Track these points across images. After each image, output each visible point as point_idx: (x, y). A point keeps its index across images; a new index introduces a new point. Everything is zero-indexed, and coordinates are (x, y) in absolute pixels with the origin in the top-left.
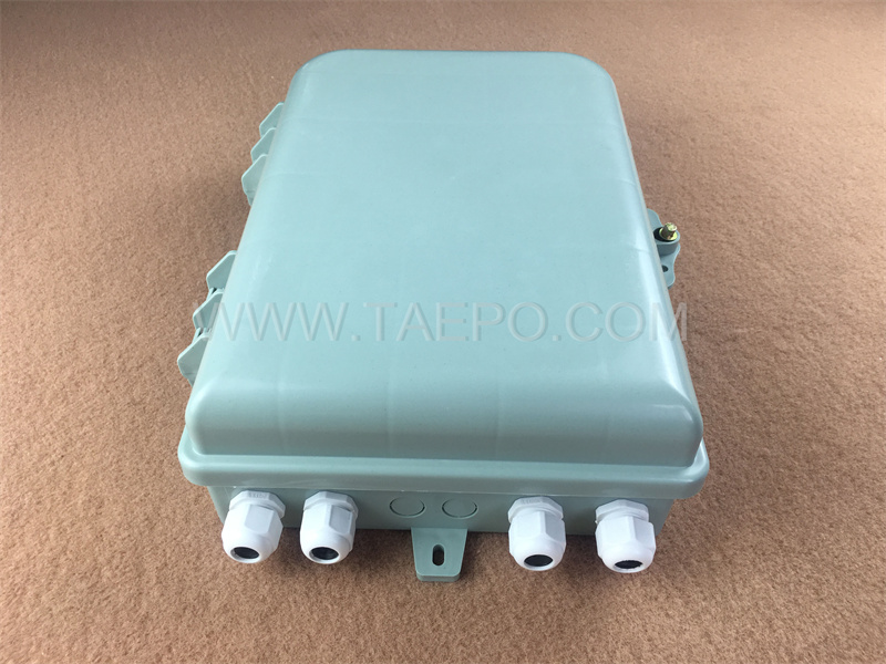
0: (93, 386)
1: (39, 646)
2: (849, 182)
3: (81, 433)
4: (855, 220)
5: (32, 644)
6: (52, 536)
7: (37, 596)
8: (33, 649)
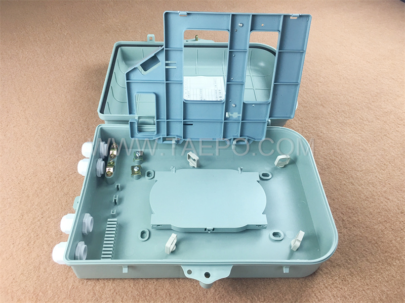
0: (47, 189)
1: (50, 286)
2: (319, 84)
3: (47, 208)
4: (322, 99)
5: (47, 286)
6: (45, 247)
7: (45, 269)
8: (48, 287)
